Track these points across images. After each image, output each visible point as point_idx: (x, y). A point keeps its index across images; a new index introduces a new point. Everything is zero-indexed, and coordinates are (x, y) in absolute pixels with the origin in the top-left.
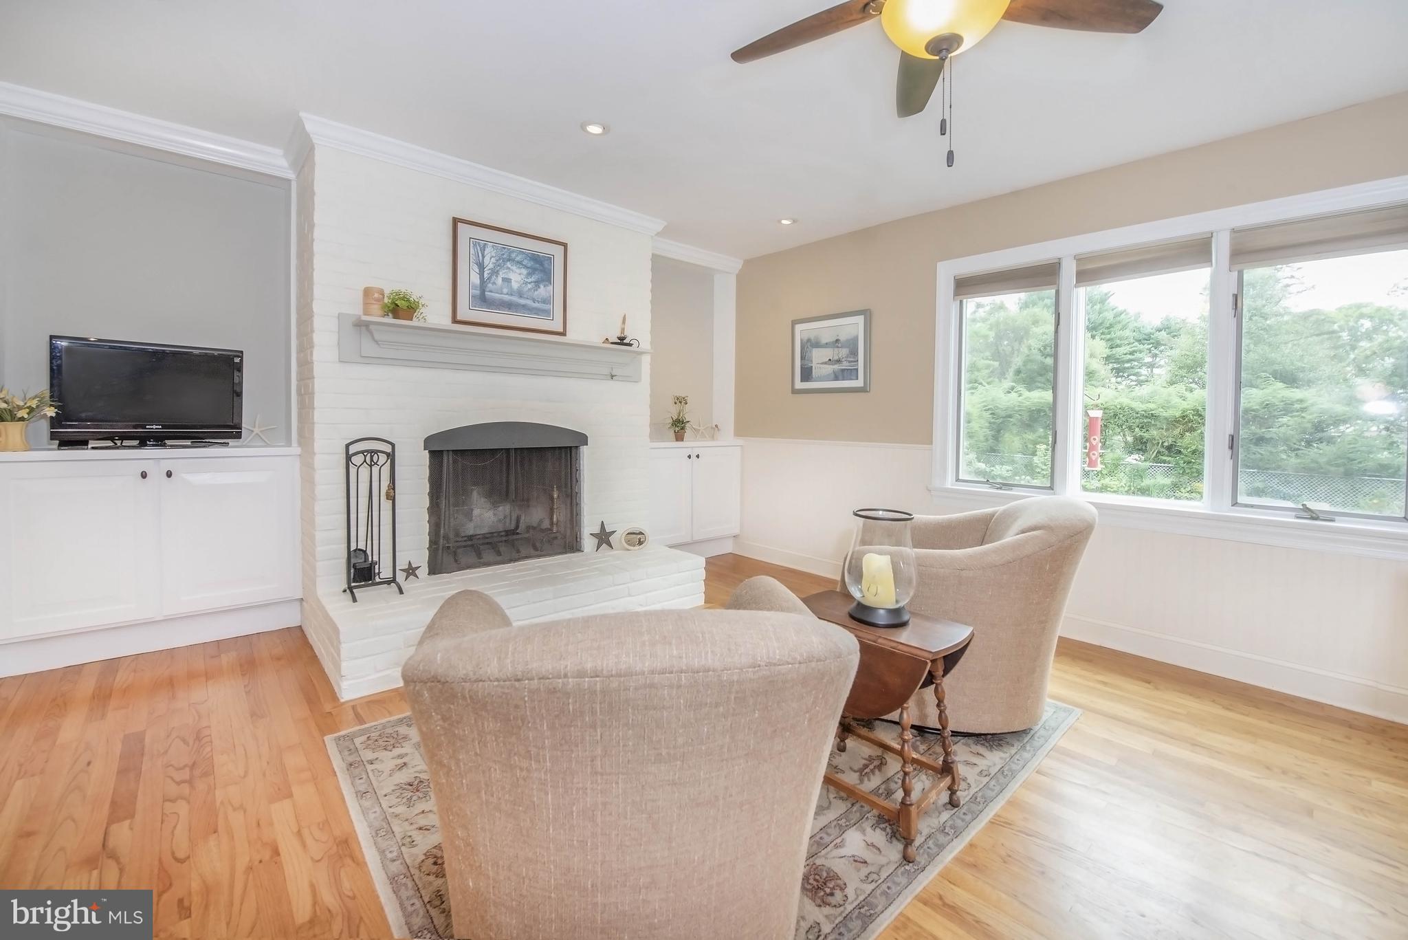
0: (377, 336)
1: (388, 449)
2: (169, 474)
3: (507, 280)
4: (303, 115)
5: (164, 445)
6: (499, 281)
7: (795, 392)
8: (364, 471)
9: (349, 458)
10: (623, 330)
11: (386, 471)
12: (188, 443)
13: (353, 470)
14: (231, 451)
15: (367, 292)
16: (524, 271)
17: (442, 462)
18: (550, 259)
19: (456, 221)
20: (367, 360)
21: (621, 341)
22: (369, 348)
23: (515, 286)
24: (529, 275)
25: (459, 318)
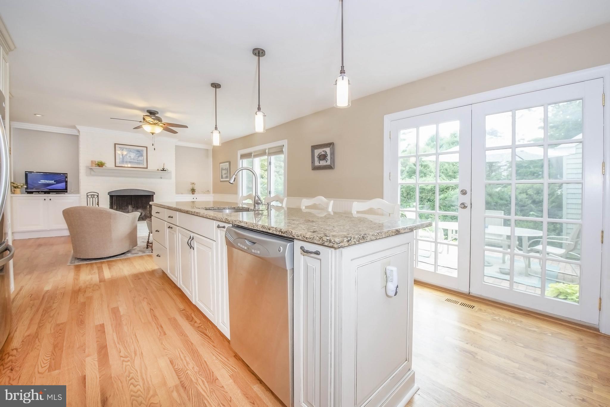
0: (94, 171)
1: (97, 194)
2: (50, 200)
3: (130, 157)
4: (76, 126)
5: (50, 194)
6: (128, 157)
7: (221, 181)
8: (91, 199)
9: (87, 196)
10: (164, 167)
11: (97, 199)
12: (55, 193)
13: (89, 199)
14: (66, 195)
15: (92, 162)
16: (135, 154)
17: (113, 198)
18: (142, 151)
19: (115, 144)
20: (93, 175)
21: (163, 170)
22: (92, 173)
23: (132, 157)
24: (136, 155)
25: (116, 165)
